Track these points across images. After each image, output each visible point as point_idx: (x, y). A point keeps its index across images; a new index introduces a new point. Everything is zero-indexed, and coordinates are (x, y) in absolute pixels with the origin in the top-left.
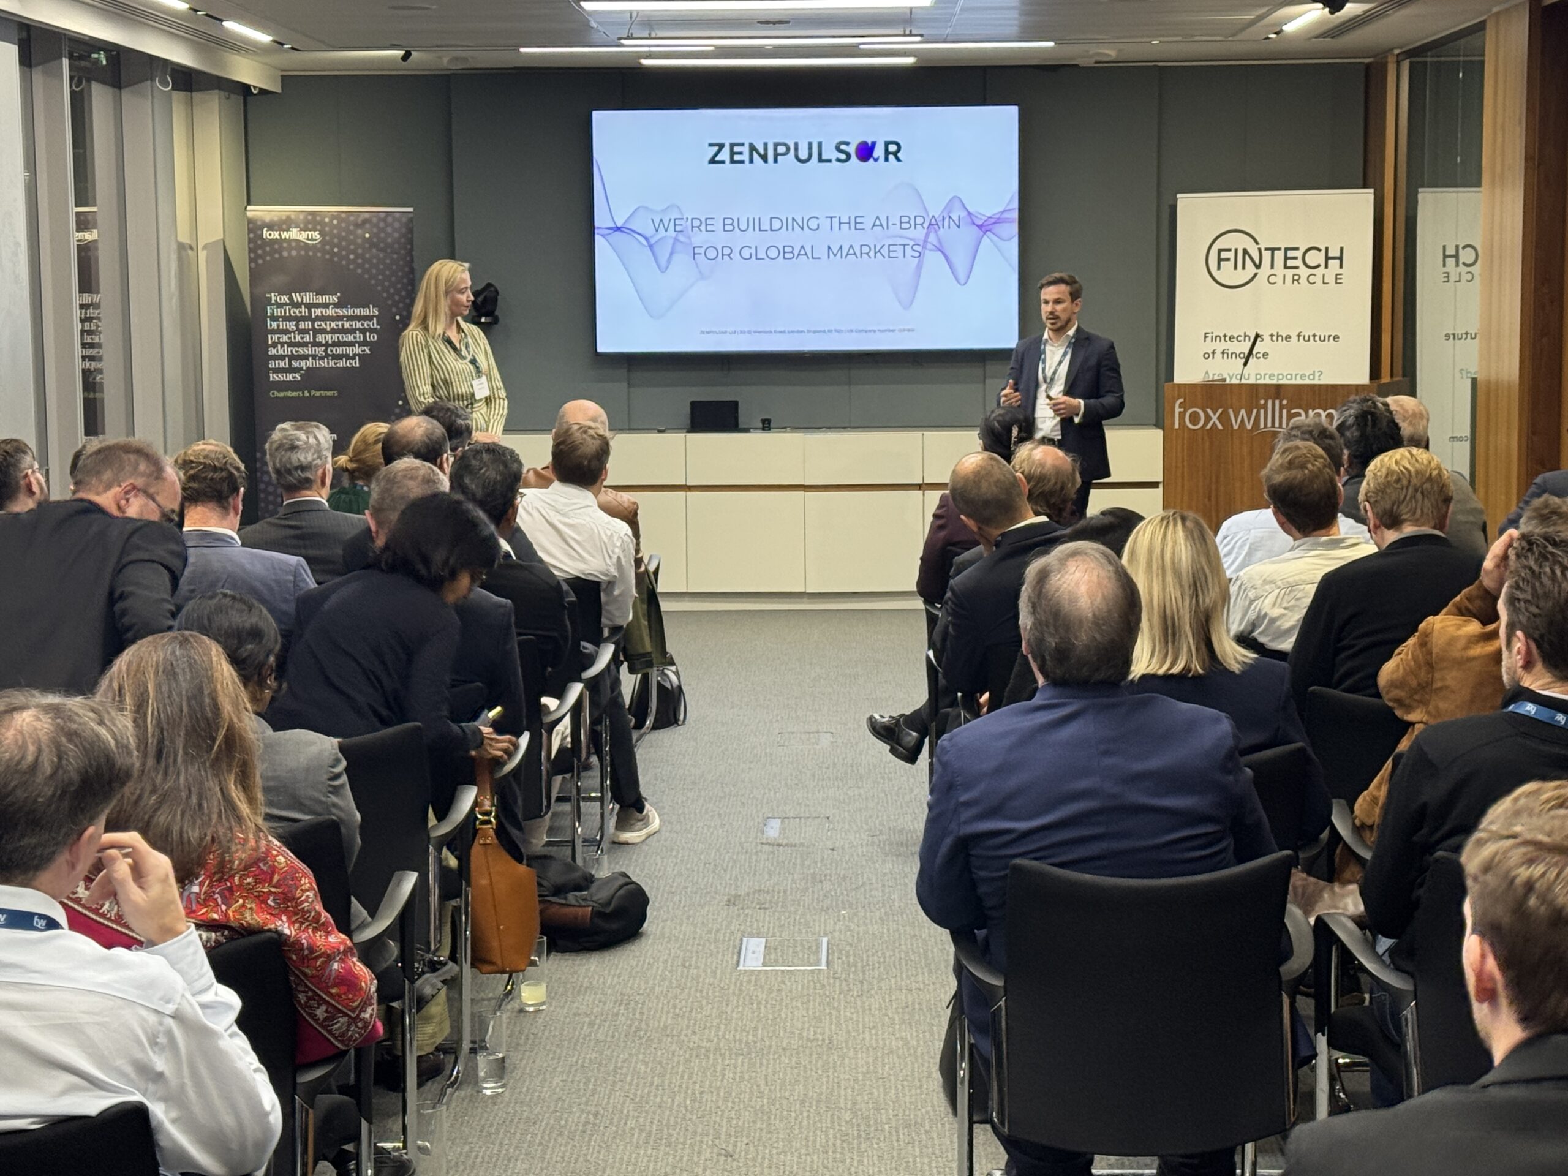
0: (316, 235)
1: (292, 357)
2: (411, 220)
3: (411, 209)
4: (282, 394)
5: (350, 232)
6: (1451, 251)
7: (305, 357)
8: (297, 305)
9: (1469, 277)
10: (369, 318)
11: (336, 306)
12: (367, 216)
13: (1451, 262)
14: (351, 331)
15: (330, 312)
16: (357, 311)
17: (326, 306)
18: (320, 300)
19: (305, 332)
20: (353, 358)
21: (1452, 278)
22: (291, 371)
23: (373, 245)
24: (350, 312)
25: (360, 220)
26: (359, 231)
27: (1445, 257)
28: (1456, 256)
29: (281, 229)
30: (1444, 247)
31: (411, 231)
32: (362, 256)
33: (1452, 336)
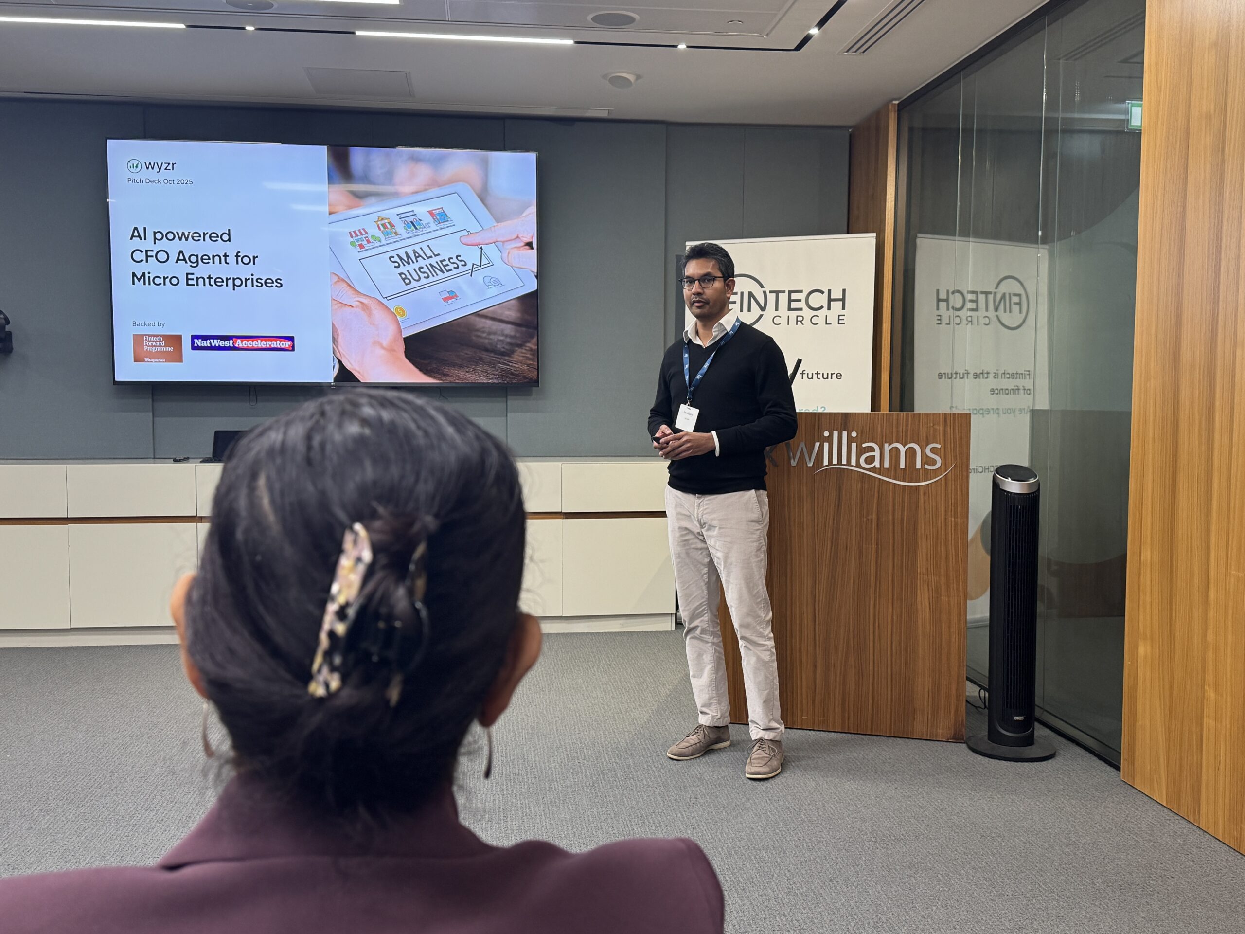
6: (943, 296)
9: (957, 320)
13: (943, 305)
21: (945, 320)
27: (939, 300)
28: (947, 300)
30: (938, 291)
33: (944, 375)
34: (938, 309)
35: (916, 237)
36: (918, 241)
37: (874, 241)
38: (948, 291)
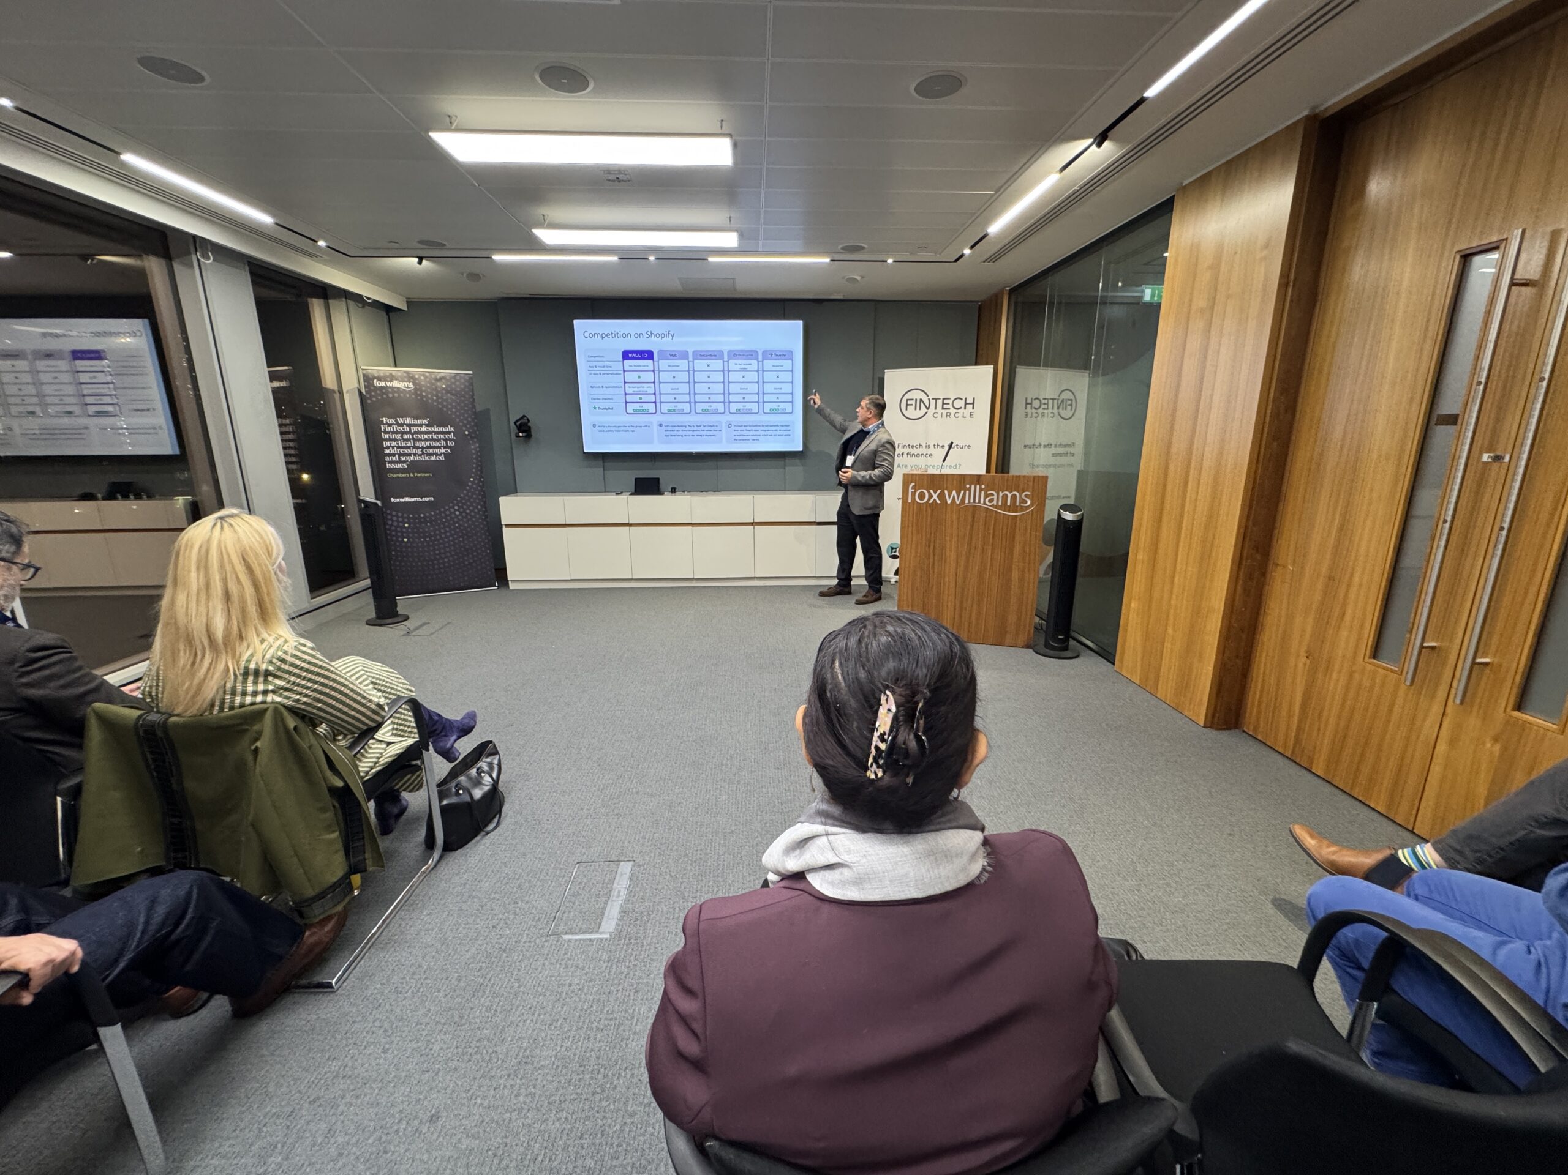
0: (411, 385)
1: (400, 455)
2: (471, 378)
3: (471, 372)
4: (395, 476)
5: (433, 384)
6: (1029, 401)
7: (410, 455)
8: (402, 425)
10: (449, 433)
11: (427, 426)
12: (443, 375)
13: (1029, 406)
14: (439, 440)
15: (424, 429)
16: (441, 429)
17: (421, 425)
18: (416, 422)
19: (409, 440)
20: (441, 455)
21: (1030, 415)
22: (400, 462)
23: (448, 392)
24: (436, 429)
25: (438, 377)
26: (439, 384)
27: (1027, 404)
28: (1031, 404)
29: (385, 380)
30: (1026, 399)
31: (472, 384)
32: (441, 398)
33: (1027, 447)
35: (1015, 368)
36: (1017, 370)
37: (992, 371)
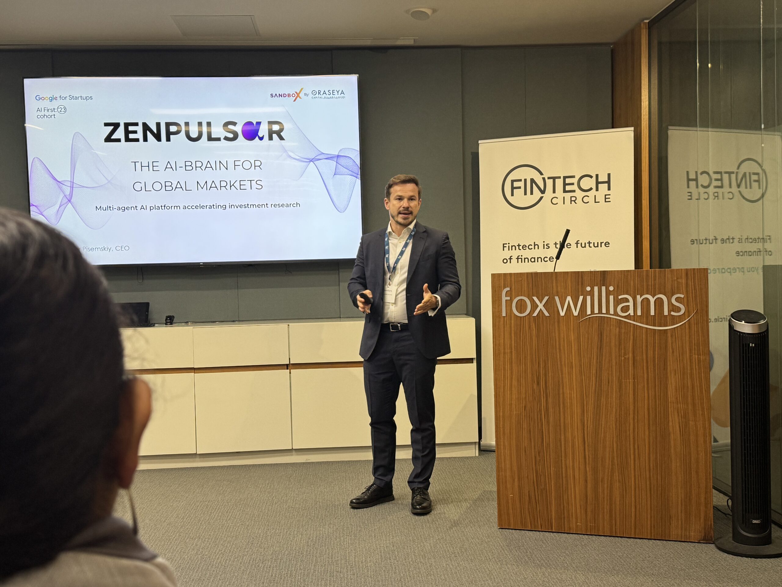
6: (692, 176)
9: (706, 196)
13: (693, 184)
21: (695, 196)
27: (689, 180)
28: (696, 180)
30: (688, 172)
33: (695, 241)
34: (688, 187)
35: (667, 129)
36: (670, 132)
37: (632, 134)
38: (696, 172)
